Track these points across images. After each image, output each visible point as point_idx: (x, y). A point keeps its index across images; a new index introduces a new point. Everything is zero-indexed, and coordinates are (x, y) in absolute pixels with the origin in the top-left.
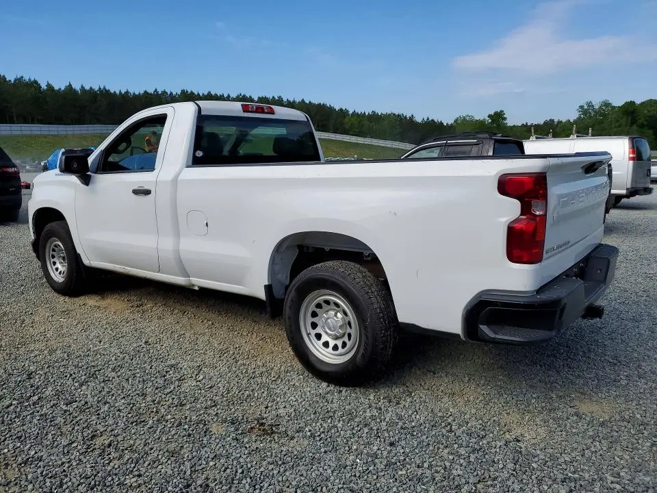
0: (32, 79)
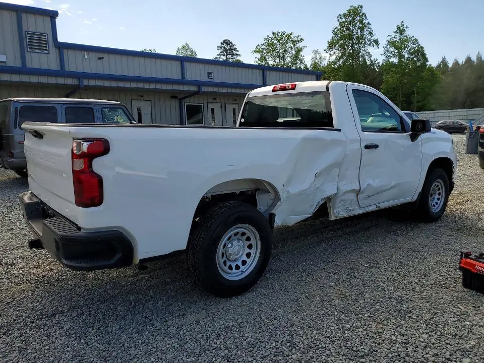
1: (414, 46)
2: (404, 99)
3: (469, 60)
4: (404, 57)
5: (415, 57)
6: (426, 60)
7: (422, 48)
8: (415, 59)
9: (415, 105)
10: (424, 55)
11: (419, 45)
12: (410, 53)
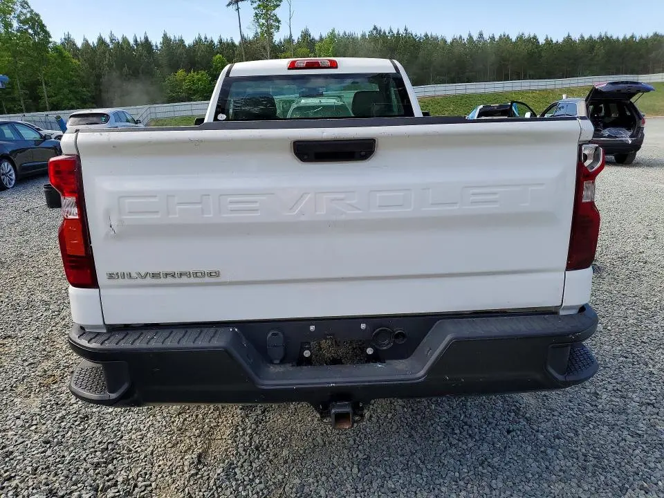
0: (532, 36)
1: (25, 11)
2: (27, 92)
3: (101, 41)
4: (11, 26)
5: (30, 27)
6: (47, 35)
7: (37, 15)
8: (30, 31)
9: (46, 101)
10: (42, 27)
11: (32, 11)
12: (20, 21)
